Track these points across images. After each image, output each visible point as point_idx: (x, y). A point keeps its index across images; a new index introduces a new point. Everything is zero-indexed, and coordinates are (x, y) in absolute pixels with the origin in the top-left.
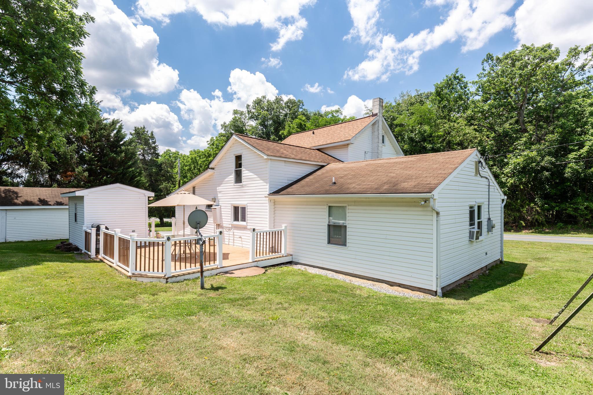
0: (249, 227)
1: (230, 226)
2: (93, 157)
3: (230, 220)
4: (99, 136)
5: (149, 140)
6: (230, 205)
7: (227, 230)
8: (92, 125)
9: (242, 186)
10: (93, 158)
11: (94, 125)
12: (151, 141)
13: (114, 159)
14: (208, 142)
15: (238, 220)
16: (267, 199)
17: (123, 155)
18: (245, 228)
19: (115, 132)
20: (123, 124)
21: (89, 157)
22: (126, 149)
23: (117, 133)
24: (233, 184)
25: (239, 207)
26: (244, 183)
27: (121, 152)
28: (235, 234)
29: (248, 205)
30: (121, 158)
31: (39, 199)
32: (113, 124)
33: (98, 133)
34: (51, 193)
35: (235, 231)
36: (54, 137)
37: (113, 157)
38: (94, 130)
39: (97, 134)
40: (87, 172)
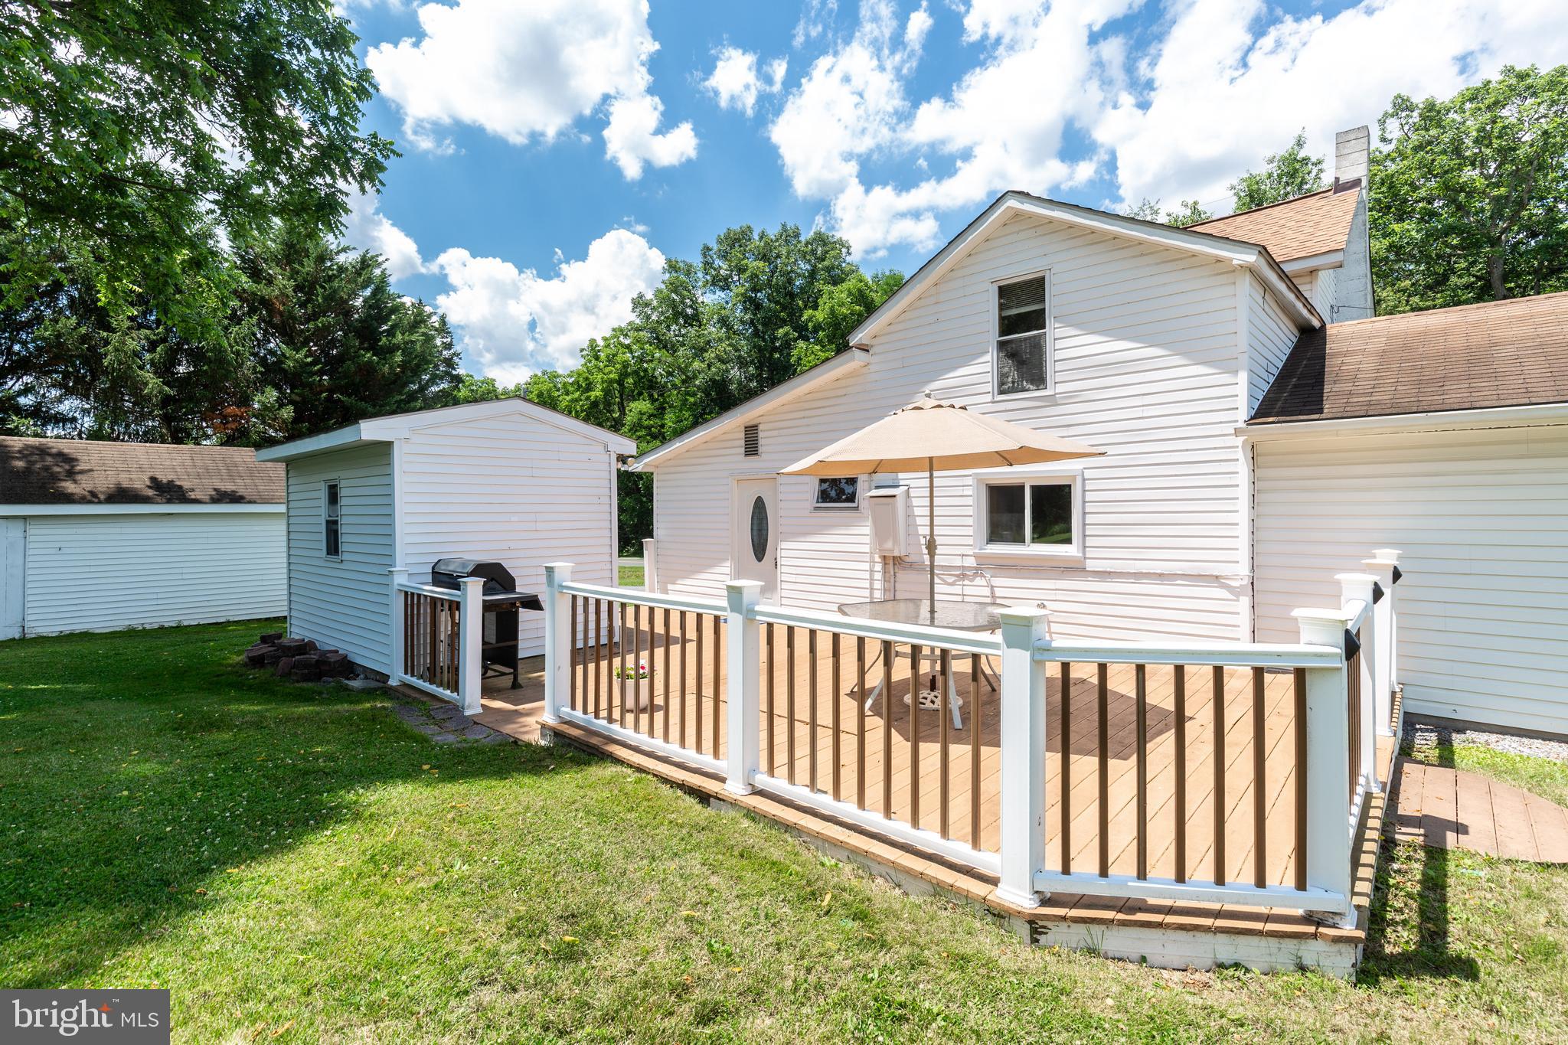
0: (1091, 565)
1: (971, 562)
2: (309, 360)
3: (970, 541)
4: (325, 298)
5: (433, 338)
6: (969, 481)
7: (951, 579)
8: (303, 265)
9: (1053, 402)
10: (308, 364)
11: (308, 267)
12: (438, 342)
13: (369, 369)
14: (582, 350)
15: (1019, 539)
16: (1239, 441)
17: (398, 357)
18: (1074, 569)
19: (368, 292)
20: (388, 272)
21: (296, 361)
22: (406, 343)
23: (374, 294)
24: (989, 398)
25: (1022, 488)
26: (1060, 388)
27: (392, 350)
28: (998, 592)
29: (1088, 474)
30: (391, 367)
31: (153, 479)
32: (362, 269)
33: (323, 287)
34: (189, 463)
35: (996, 582)
36: (206, 258)
37: (370, 362)
38: (305, 280)
39: (320, 290)
40: (291, 408)
